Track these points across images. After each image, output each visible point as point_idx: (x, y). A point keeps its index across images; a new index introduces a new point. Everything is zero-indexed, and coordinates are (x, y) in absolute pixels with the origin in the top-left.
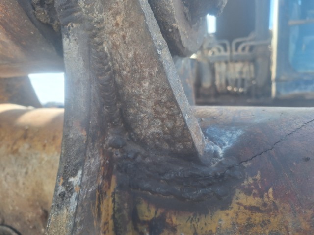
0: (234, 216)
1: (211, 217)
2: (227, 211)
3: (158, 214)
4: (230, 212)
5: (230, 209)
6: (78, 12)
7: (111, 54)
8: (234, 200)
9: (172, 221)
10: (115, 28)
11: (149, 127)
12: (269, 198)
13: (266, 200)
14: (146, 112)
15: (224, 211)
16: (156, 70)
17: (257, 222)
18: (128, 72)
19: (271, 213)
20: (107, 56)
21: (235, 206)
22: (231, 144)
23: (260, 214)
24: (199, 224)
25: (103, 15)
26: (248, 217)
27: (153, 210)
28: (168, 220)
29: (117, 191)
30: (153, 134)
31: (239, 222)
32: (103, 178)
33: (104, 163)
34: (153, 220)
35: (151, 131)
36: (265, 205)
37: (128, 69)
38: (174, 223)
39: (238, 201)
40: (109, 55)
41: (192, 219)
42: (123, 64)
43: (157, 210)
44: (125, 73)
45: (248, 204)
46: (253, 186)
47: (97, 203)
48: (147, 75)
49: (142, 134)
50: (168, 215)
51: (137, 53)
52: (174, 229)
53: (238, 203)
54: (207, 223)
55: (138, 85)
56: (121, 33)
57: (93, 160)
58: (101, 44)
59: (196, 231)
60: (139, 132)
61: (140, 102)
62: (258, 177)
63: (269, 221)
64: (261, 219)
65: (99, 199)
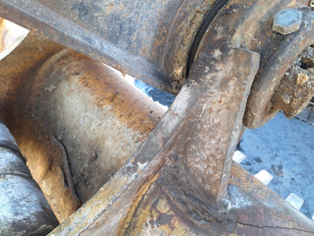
3: (169, 213)
6: (203, 79)
7: (205, 112)
9: (174, 223)
10: (218, 102)
11: (197, 163)
14: (202, 155)
16: (225, 139)
18: (208, 128)
20: (201, 111)
22: (239, 207)
25: (216, 91)
27: (167, 209)
28: (172, 221)
29: (154, 183)
30: (197, 168)
32: (154, 172)
33: (159, 165)
34: (163, 214)
35: (197, 166)
37: (208, 126)
38: (175, 225)
40: (203, 112)
41: (187, 231)
42: (208, 122)
43: (170, 211)
44: (205, 126)
47: (142, 184)
48: (217, 138)
49: (190, 163)
50: (175, 218)
51: (221, 123)
52: (172, 228)
55: (208, 138)
56: (219, 107)
57: (156, 161)
58: (203, 103)
60: (189, 161)
61: (202, 147)
65: (144, 182)
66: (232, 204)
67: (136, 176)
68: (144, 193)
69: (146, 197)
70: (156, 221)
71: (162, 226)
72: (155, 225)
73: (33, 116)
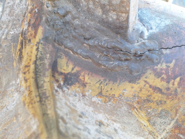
0: (138, 90)
1: (118, 85)
2: (134, 85)
3: (75, 71)
4: (136, 86)
5: (137, 83)
8: (143, 78)
9: (84, 79)
12: (173, 84)
13: (171, 85)
15: (131, 84)
17: (155, 100)
19: (170, 97)
21: (142, 82)
23: (160, 95)
24: (106, 87)
26: (149, 94)
27: (71, 66)
28: (81, 77)
29: (42, 42)
31: (140, 95)
34: (68, 74)
36: (168, 89)
38: (86, 81)
39: (146, 80)
43: (75, 67)
45: (154, 84)
46: (164, 71)
53: (145, 81)
54: (113, 89)
59: (101, 91)
62: (172, 65)
63: (165, 102)
64: (160, 99)
65: (22, 43)
66: (148, 30)
70: (64, 84)
71: (73, 87)
72: (65, 89)
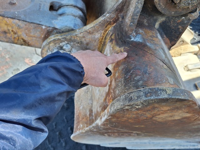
14: (129, 15)
15: (119, 48)
18: (132, 3)
22: (136, 41)
27: (114, 37)
29: (113, 27)
31: (118, 51)
32: (113, 21)
33: (115, 18)
41: (115, 44)
45: (122, 50)
46: (126, 49)
47: (107, 24)
49: (126, 20)
50: (114, 40)
52: (112, 43)
54: (115, 47)
55: (131, 7)
57: (113, 15)
61: (129, 12)
65: (109, 24)
66: (134, 39)
67: (105, 18)
68: (109, 30)
69: (109, 31)
72: (109, 43)
73: (97, 4)
